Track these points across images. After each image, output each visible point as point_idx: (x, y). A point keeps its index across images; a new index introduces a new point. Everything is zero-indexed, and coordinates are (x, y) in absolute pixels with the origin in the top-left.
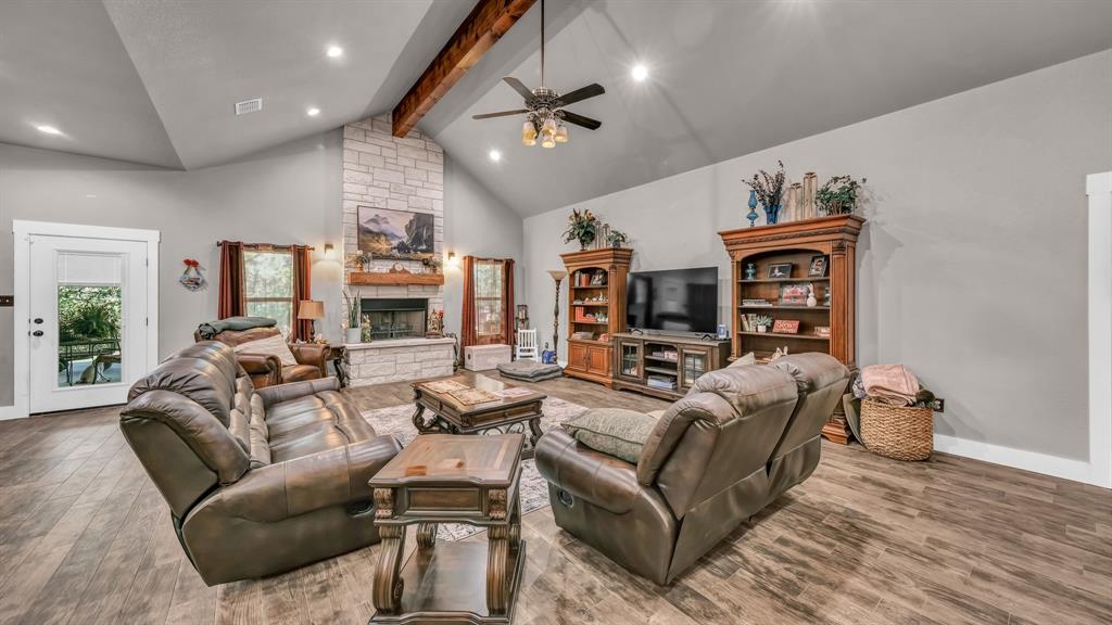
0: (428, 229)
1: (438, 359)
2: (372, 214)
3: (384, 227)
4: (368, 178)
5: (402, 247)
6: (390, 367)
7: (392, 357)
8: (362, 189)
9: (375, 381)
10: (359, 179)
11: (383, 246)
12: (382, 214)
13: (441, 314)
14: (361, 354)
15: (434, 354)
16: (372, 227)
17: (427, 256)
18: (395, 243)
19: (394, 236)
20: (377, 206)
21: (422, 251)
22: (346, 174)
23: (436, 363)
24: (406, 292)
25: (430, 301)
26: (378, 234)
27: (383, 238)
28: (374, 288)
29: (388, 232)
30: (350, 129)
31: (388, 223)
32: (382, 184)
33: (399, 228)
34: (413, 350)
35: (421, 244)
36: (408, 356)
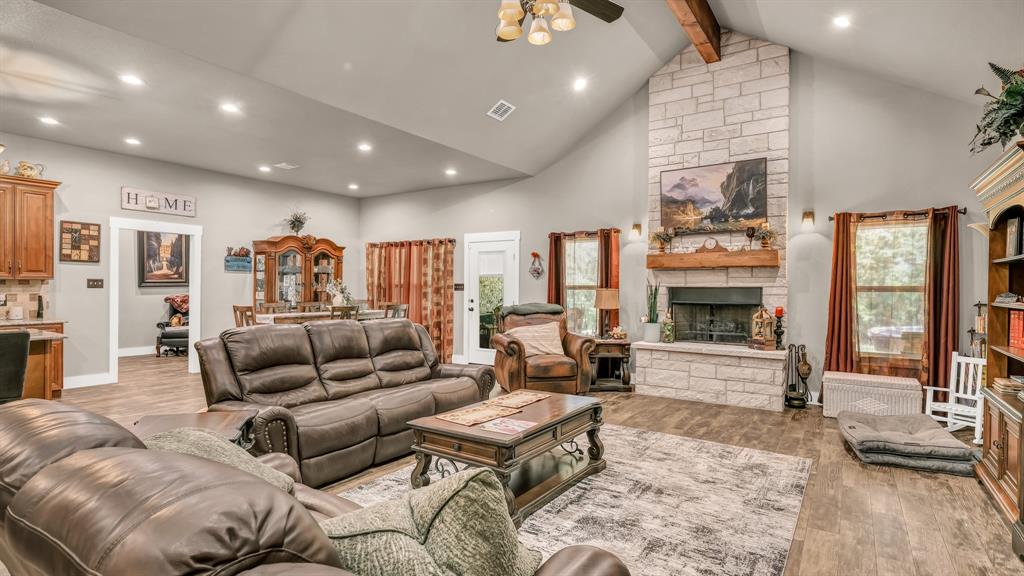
0: (757, 181)
1: (752, 381)
2: (676, 178)
3: (691, 191)
4: (675, 133)
5: (716, 216)
6: (681, 379)
7: (685, 366)
8: (668, 149)
9: (661, 392)
10: (666, 135)
11: (690, 218)
12: (688, 175)
13: (780, 314)
14: (647, 355)
15: (748, 373)
16: (678, 195)
17: (754, 223)
18: (706, 210)
19: (705, 202)
20: (686, 165)
21: (747, 217)
22: (652, 136)
23: (750, 387)
24: (725, 278)
25: (765, 291)
26: (684, 203)
27: (690, 206)
28: (682, 274)
29: (697, 198)
30: (657, 78)
31: (696, 185)
32: (693, 135)
33: (712, 191)
34: (715, 360)
35: (746, 206)
36: (706, 368)
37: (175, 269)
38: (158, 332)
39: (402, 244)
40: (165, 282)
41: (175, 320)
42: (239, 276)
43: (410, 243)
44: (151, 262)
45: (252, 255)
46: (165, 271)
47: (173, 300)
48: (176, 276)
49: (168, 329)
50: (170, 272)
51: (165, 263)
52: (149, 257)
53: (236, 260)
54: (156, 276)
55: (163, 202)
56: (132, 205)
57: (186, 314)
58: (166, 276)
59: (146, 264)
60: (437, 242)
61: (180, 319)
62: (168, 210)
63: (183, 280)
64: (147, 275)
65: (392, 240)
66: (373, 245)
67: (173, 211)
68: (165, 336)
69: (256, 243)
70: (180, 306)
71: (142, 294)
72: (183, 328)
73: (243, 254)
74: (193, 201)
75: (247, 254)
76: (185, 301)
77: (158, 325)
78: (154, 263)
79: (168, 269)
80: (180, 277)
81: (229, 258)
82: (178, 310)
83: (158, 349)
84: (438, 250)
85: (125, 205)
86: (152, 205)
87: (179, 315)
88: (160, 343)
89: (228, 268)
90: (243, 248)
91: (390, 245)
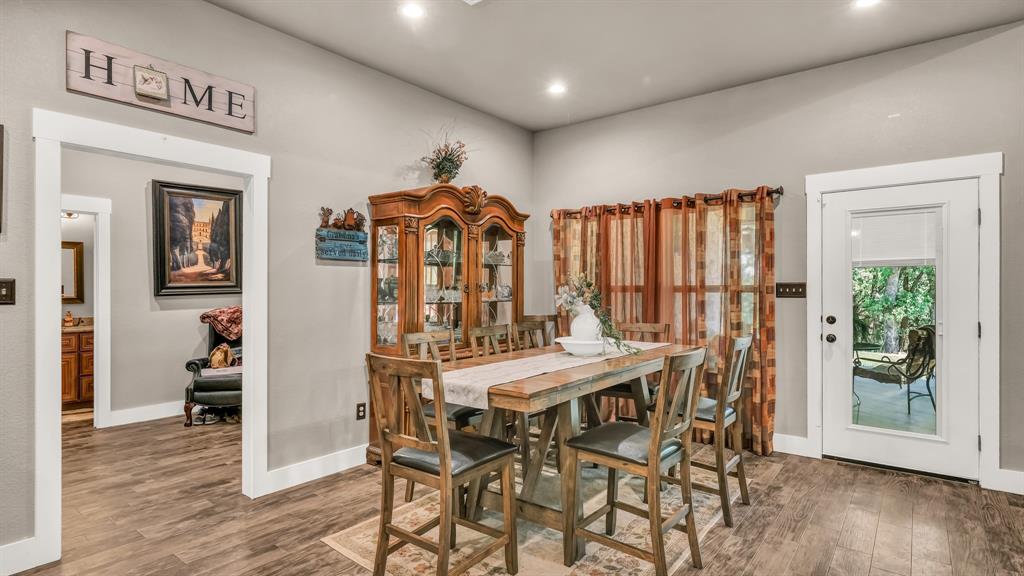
37: (218, 264)
38: (188, 379)
39: (638, 209)
40: (203, 287)
41: (218, 356)
42: (345, 271)
43: (658, 207)
44: (177, 251)
45: (367, 227)
46: (201, 267)
47: (215, 318)
48: (220, 276)
49: (206, 373)
50: (209, 269)
51: (201, 254)
52: (174, 242)
53: (337, 238)
54: (186, 276)
55: (178, 88)
56: (98, 84)
57: (237, 343)
58: (203, 276)
59: (169, 255)
60: (735, 197)
61: (226, 353)
62: (190, 109)
63: (232, 283)
64: (171, 274)
65: (612, 202)
66: (568, 214)
67: (201, 112)
68: (199, 387)
69: (375, 201)
70: (227, 329)
71: (162, 308)
72: (231, 371)
73: (349, 225)
74: (249, 95)
75: (358, 225)
76: (236, 319)
77: (190, 366)
78: (182, 252)
79: (207, 264)
80: (227, 277)
81: (324, 232)
82: (224, 336)
83: (188, 409)
84: (736, 212)
85: (77, 81)
86: (149, 89)
87: (225, 346)
88: (191, 399)
89: (323, 254)
90: (351, 211)
91: (608, 211)
